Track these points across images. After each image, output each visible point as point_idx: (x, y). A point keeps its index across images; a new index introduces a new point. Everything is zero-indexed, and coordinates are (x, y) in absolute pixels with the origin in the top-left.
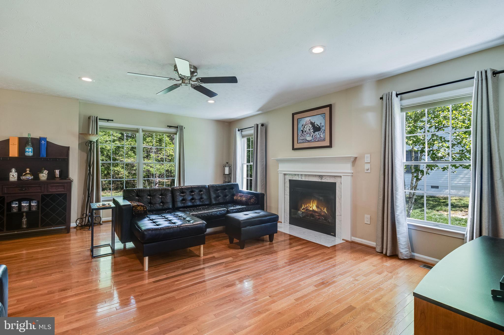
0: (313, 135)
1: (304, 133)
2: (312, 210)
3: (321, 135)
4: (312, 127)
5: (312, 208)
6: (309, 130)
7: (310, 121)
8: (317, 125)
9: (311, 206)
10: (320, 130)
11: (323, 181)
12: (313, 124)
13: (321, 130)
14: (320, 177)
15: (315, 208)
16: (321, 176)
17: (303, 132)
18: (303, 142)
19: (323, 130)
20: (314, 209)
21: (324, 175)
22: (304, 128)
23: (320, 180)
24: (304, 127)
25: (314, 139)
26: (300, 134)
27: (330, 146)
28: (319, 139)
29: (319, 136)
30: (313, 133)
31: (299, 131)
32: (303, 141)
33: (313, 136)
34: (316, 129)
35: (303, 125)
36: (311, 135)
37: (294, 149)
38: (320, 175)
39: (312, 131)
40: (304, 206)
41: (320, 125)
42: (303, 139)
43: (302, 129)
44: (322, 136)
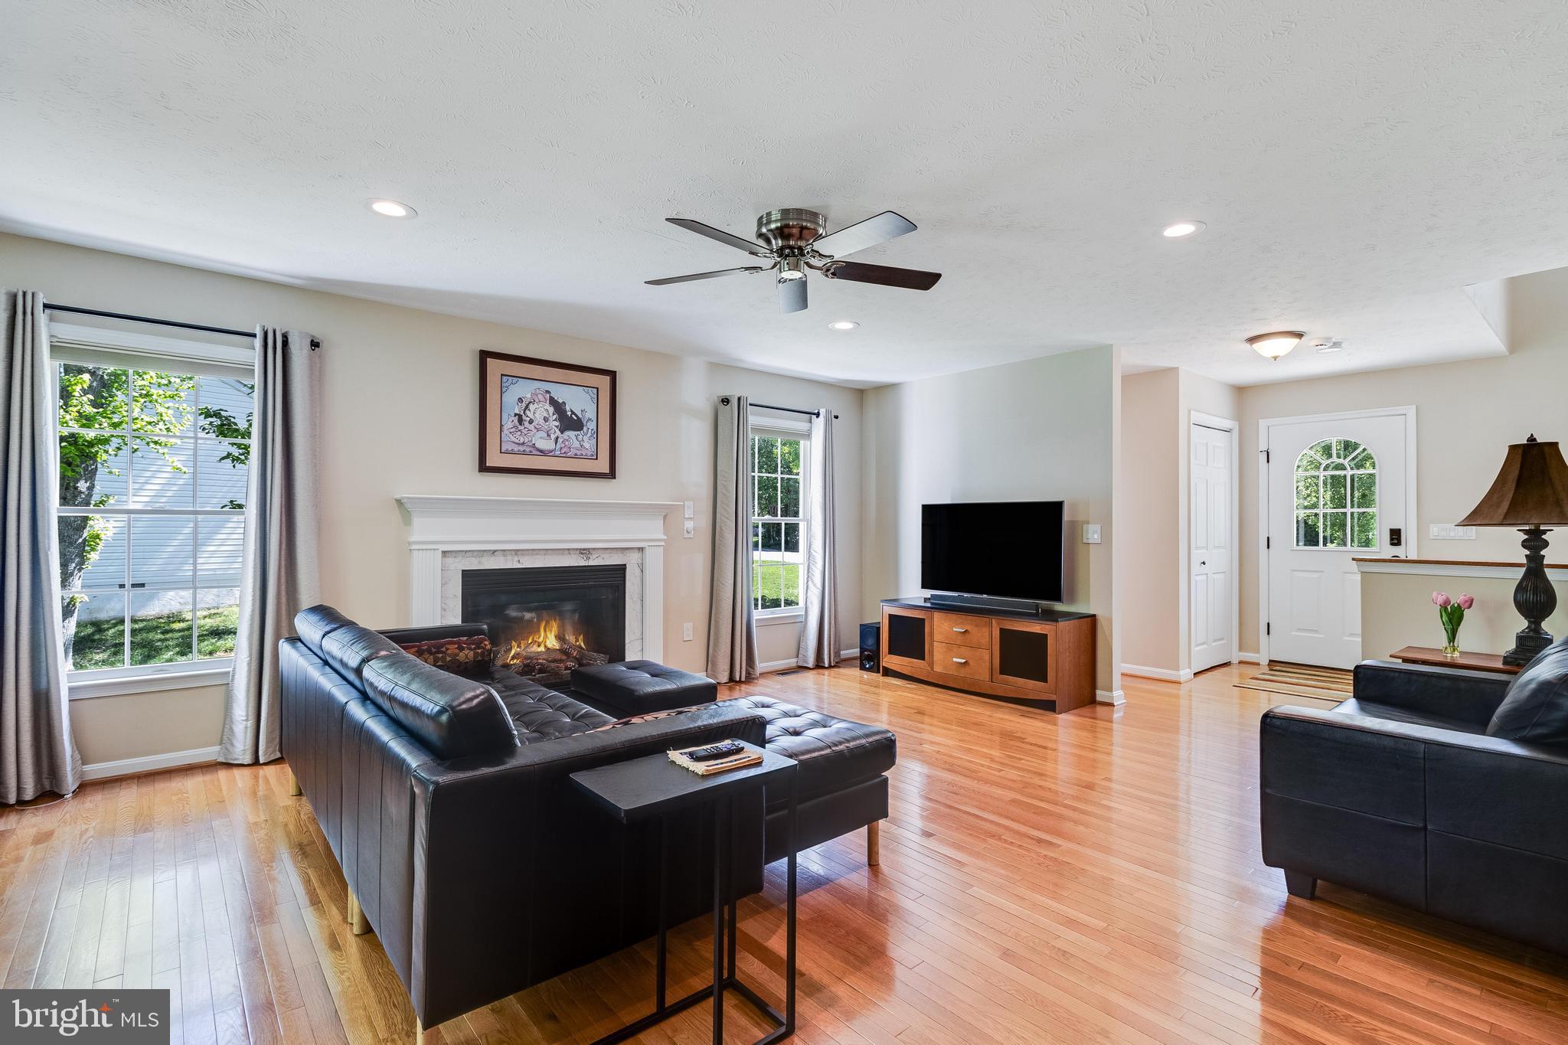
0: (557, 438)
1: (526, 424)
2: (544, 650)
3: (583, 440)
4: (554, 414)
5: (545, 646)
6: (546, 419)
7: (548, 395)
8: (573, 413)
9: (541, 639)
10: (582, 429)
11: (591, 563)
12: (558, 407)
13: (585, 429)
14: (582, 554)
15: (552, 642)
16: (583, 552)
17: (521, 421)
18: (524, 453)
19: (590, 430)
20: (549, 645)
21: (594, 549)
22: (527, 412)
23: (582, 563)
24: (527, 407)
25: (561, 448)
26: (509, 423)
27: (612, 474)
28: (579, 453)
29: (577, 444)
30: (558, 432)
31: (505, 416)
32: (522, 448)
33: (560, 440)
34: (570, 422)
35: (520, 400)
36: (553, 437)
37: (483, 468)
38: (584, 549)
39: (557, 427)
40: (519, 646)
41: (580, 416)
42: (523, 444)
43: (517, 412)
44: (586, 445)
